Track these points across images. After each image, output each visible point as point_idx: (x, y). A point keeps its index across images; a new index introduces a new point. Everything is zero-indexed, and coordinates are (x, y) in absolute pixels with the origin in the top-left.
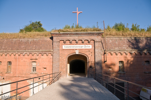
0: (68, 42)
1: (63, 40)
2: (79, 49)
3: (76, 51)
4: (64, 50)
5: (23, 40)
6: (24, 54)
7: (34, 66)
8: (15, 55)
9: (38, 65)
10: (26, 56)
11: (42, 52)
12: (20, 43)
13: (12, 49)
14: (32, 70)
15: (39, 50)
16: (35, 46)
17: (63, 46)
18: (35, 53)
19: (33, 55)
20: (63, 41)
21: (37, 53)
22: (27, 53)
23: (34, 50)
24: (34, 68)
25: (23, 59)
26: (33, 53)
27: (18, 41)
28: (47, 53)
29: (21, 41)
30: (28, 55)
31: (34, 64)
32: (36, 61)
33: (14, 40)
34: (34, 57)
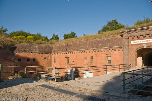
0: (136, 38)
1: (131, 36)
2: (146, 43)
3: (144, 45)
4: (132, 45)
5: (100, 39)
6: (101, 51)
7: (109, 60)
8: (95, 52)
9: (112, 58)
10: (103, 52)
11: (115, 48)
12: (98, 42)
13: (93, 48)
14: (108, 63)
15: (112, 46)
16: (109, 44)
17: (132, 42)
18: (109, 49)
19: (108, 51)
20: (131, 38)
21: (110, 49)
22: (103, 49)
23: (109, 47)
24: (109, 61)
25: (101, 54)
26: (108, 50)
27: (97, 40)
28: (118, 48)
29: (99, 40)
30: (105, 51)
31: (109, 58)
32: (111, 55)
33: (94, 40)
34: (109, 53)
